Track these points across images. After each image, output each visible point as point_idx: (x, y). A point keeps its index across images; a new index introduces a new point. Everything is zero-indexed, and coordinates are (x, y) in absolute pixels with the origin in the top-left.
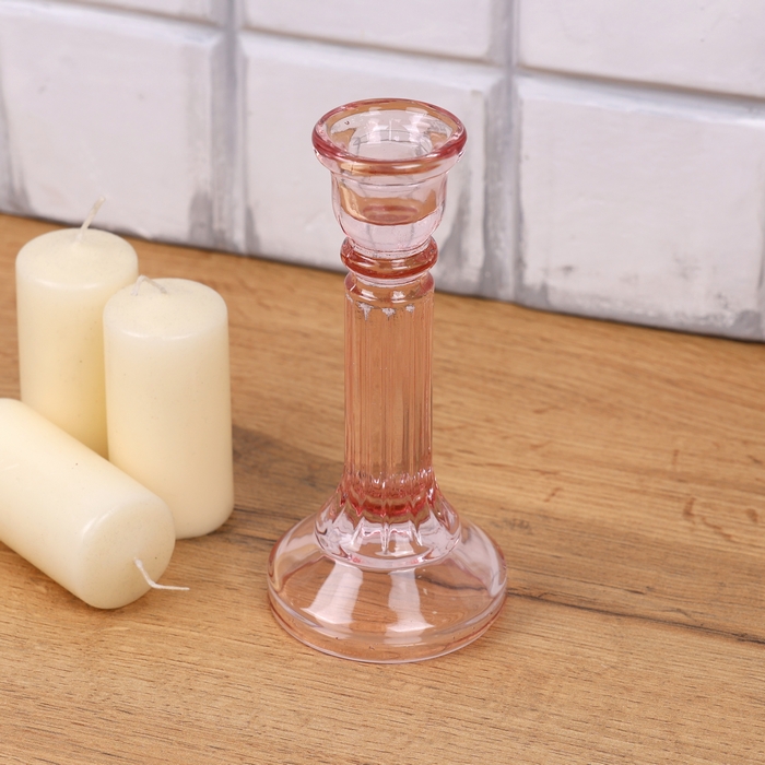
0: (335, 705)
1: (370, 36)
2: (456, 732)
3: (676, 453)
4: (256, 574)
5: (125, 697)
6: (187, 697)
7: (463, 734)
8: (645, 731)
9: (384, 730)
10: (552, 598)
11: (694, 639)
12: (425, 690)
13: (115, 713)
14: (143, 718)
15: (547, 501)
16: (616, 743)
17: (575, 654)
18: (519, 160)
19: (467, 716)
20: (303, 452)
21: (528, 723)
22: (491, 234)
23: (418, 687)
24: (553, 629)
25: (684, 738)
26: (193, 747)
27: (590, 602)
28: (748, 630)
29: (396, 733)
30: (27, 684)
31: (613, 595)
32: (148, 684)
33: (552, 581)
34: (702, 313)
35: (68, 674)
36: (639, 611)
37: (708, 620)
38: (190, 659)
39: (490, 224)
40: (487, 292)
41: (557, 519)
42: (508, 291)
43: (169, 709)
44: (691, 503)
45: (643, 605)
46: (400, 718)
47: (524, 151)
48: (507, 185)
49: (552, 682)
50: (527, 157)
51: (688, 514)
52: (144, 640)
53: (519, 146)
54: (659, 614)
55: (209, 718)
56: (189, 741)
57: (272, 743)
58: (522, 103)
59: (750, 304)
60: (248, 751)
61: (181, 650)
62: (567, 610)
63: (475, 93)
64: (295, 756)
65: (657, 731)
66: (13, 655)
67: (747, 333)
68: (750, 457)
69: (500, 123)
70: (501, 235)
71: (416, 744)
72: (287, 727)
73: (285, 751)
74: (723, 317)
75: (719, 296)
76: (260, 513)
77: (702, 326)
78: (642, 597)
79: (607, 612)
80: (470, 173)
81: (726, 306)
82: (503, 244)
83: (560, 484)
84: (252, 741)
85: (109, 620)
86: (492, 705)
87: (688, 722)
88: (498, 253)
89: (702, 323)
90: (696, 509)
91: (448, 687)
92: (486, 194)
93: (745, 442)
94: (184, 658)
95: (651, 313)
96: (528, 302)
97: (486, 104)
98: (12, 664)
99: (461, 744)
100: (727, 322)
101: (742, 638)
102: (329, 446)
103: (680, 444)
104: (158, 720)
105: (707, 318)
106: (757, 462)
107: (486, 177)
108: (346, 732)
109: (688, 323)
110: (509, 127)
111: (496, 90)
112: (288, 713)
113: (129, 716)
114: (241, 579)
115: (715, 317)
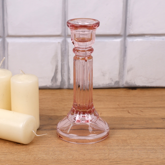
0: (88, 151)
1: (36, 34)
2: (117, 151)
3: (118, 105)
4: (53, 134)
5: (42, 158)
6: (56, 155)
7: (118, 151)
8: (153, 145)
9: (102, 153)
10: (116, 128)
11: (149, 130)
12: (104, 146)
13: (42, 161)
14: (49, 160)
15: (101, 115)
16: (149, 147)
17: (128, 136)
18: (68, 56)
19: (117, 148)
20: (45, 115)
21: (130, 147)
22: (63, 74)
23: (102, 146)
24: (120, 133)
25: (162, 144)
26: (64, 163)
27: (123, 128)
28: (157, 127)
29: (105, 154)
30: (18, 159)
31: (127, 126)
32: (45, 155)
33: (113, 126)
34: (107, 83)
35: (26, 156)
36: (135, 128)
37: (148, 127)
38: (51, 149)
39: (62, 71)
40: (62, 87)
41: (105, 117)
42: (66, 86)
43: (53, 158)
44: (128, 111)
45: (134, 127)
46: (103, 151)
47: (69, 54)
48: (65, 63)
49: (128, 141)
50: (70, 55)
51: (129, 113)
52: (38, 148)
53: (68, 53)
54: (138, 127)
55: (63, 158)
56: (63, 162)
57: (81, 159)
58: (69, 43)
59: (117, 80)
60: (77, 162)
61: (47, 148)
62: (121, 130)
63: (59, 43)
64: (87, 161)
65: (155, 144)
66: (11, 155)
67: (116, 86)
68: (132, 103)
69: (64, 49)
70: (64, 74)
71: (110, 155)
72: (81, 156)
73: (84, 160)
74: (112, 83)
75: (111, 79)
76: (45, 125)
77: (108, 86)
78: (133, 126)
79: (128, 129)
80: (58, 61)
81: (112, 81)
82: (65, 76)
83: (101, 112)
84: (76, 160)
85: (27, 146)
86: (120, 146)
87: (160, 142)
88: (64, 78)
89: (108, 85)
90: (130, 112)
91: (109, 145)
92: (62, 65)
93: (130, 102)
94: (49, 150)
95: (97, 85)
96: (71, 88)
97: (61, 45)
98: (12, 157)
99: (120, 153)
100: (113, 84)
101: (157, 128)
102: (50, 113)
103: (118, 103)
104: (53, 160)
105: (108, 84)
106: (134, 104)
107: (61, 61)
108: (94, 155)
109: (105, 86)
110: (66, 49)
111: (63, 42)
112: (80, 154)
113: (46, 161)
114: (50, 136)
115: (110, 84)
